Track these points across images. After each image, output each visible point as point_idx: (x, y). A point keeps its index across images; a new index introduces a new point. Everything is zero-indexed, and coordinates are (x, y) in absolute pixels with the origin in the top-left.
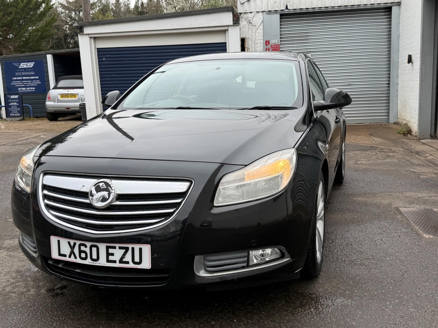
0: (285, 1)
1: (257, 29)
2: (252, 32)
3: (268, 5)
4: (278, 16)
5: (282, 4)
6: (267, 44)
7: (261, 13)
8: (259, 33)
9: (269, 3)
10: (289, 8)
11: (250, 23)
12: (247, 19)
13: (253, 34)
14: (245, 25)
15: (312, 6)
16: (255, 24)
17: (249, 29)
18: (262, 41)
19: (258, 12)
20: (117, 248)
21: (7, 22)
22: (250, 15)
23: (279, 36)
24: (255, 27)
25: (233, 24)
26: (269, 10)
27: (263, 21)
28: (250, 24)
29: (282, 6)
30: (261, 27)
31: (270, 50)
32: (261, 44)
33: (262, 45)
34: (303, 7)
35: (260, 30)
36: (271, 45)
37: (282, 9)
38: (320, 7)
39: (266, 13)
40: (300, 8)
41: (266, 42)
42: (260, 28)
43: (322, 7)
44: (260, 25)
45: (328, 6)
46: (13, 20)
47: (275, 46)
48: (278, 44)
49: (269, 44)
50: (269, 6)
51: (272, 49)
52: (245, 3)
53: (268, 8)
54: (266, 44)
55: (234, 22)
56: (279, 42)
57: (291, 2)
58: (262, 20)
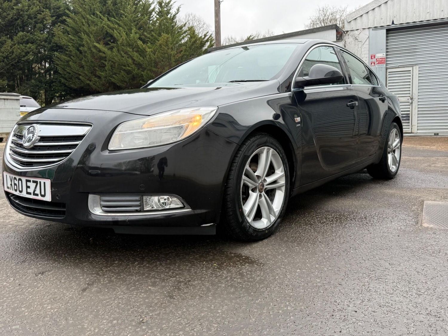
0: (392, 17)
1: (363, 44)
2: (358, 48)
3: (374, 21)
4: (384, 31)
5: (388, 20)
6: (373, 58)
7: (367, 30)
8: (365, 48)
9: (376, 19)
10: (395, 23)
11: (356, 39)
12: (353, 36)
13: (359, 49)
14: (352, 41)
15: (419, 19)
16: (361, 40)
17: (355, 45)
18: (367, 55)
19: (364, 29)
20: (32, 181)
21: (179, 58)
22: (356, 32)
23: (385, 50)
24: (361, 42)
25: (337, 40)
26: (375, 26)
27: (369, 37)
28: (356, 41)
29: (388, 22)
30: (367, 42)
31: (376, 63)
32: (366, 58)
33: (368, 59)
34: (410, 20)
35: (366, 46)
36: (377, 59)
37: (388, 24)
38: (428, 19)
39: (373, 29)
40: (406, 22)
41: (371, 56)
42: (365, 44)
43: (430, 19)
44: (366, 41)
45: (437, 19)
46: (183, 56)
47: (381, 60)
48: (383, 57)
49: (374, 58)
50: (375, 23)
51: (377, 63)
52: (352, 22)
53: (374, 24)
54: (371, 58)
55: (338, 39)
56: (385, 56)
57: (398, 17)
58: (367, 37)
